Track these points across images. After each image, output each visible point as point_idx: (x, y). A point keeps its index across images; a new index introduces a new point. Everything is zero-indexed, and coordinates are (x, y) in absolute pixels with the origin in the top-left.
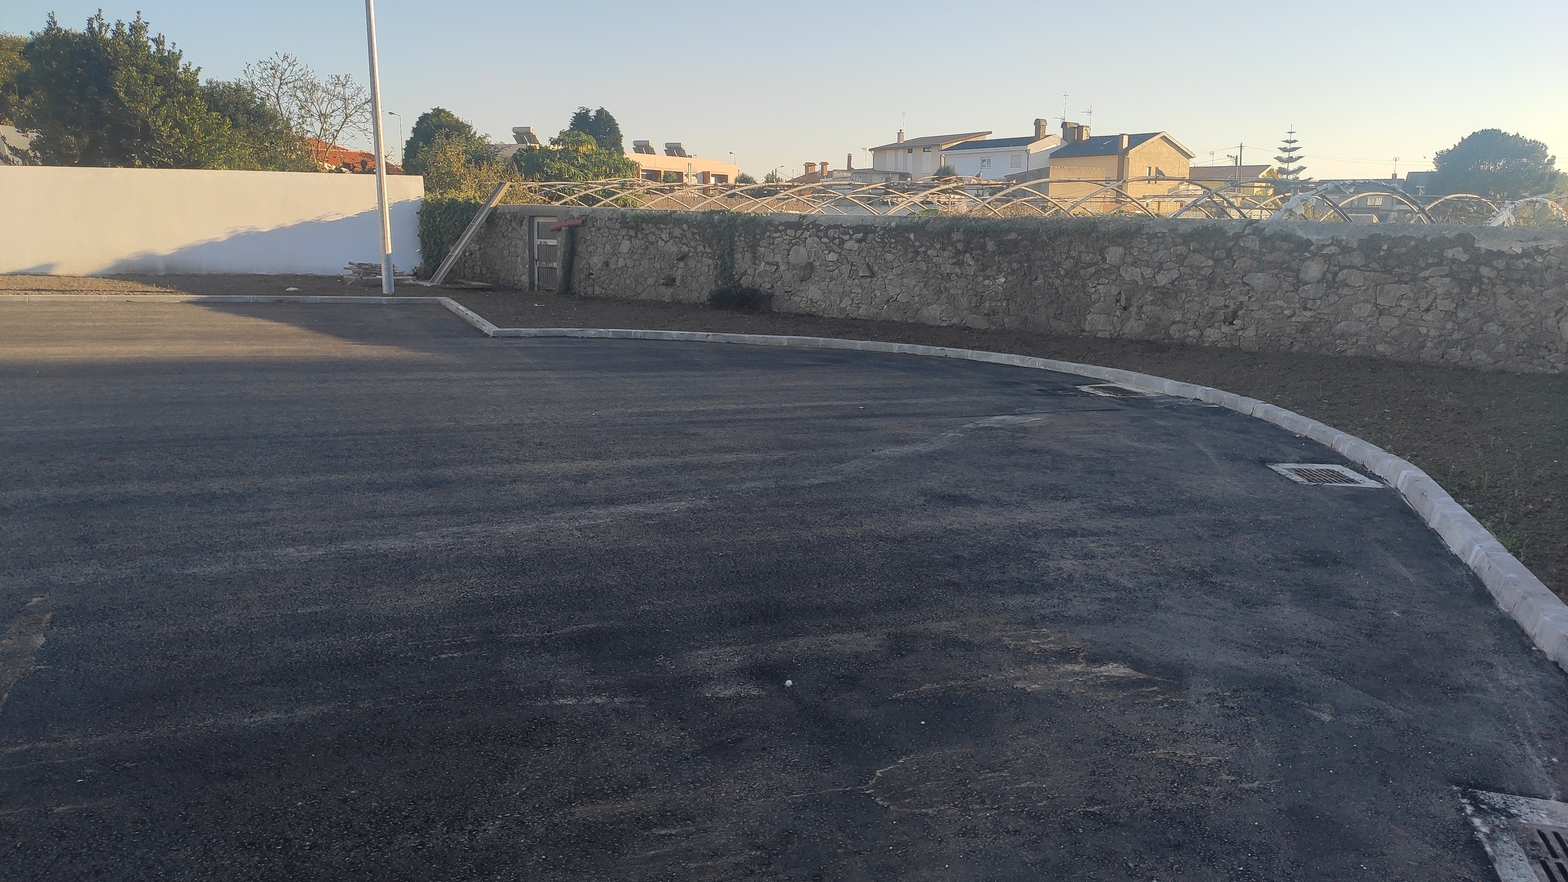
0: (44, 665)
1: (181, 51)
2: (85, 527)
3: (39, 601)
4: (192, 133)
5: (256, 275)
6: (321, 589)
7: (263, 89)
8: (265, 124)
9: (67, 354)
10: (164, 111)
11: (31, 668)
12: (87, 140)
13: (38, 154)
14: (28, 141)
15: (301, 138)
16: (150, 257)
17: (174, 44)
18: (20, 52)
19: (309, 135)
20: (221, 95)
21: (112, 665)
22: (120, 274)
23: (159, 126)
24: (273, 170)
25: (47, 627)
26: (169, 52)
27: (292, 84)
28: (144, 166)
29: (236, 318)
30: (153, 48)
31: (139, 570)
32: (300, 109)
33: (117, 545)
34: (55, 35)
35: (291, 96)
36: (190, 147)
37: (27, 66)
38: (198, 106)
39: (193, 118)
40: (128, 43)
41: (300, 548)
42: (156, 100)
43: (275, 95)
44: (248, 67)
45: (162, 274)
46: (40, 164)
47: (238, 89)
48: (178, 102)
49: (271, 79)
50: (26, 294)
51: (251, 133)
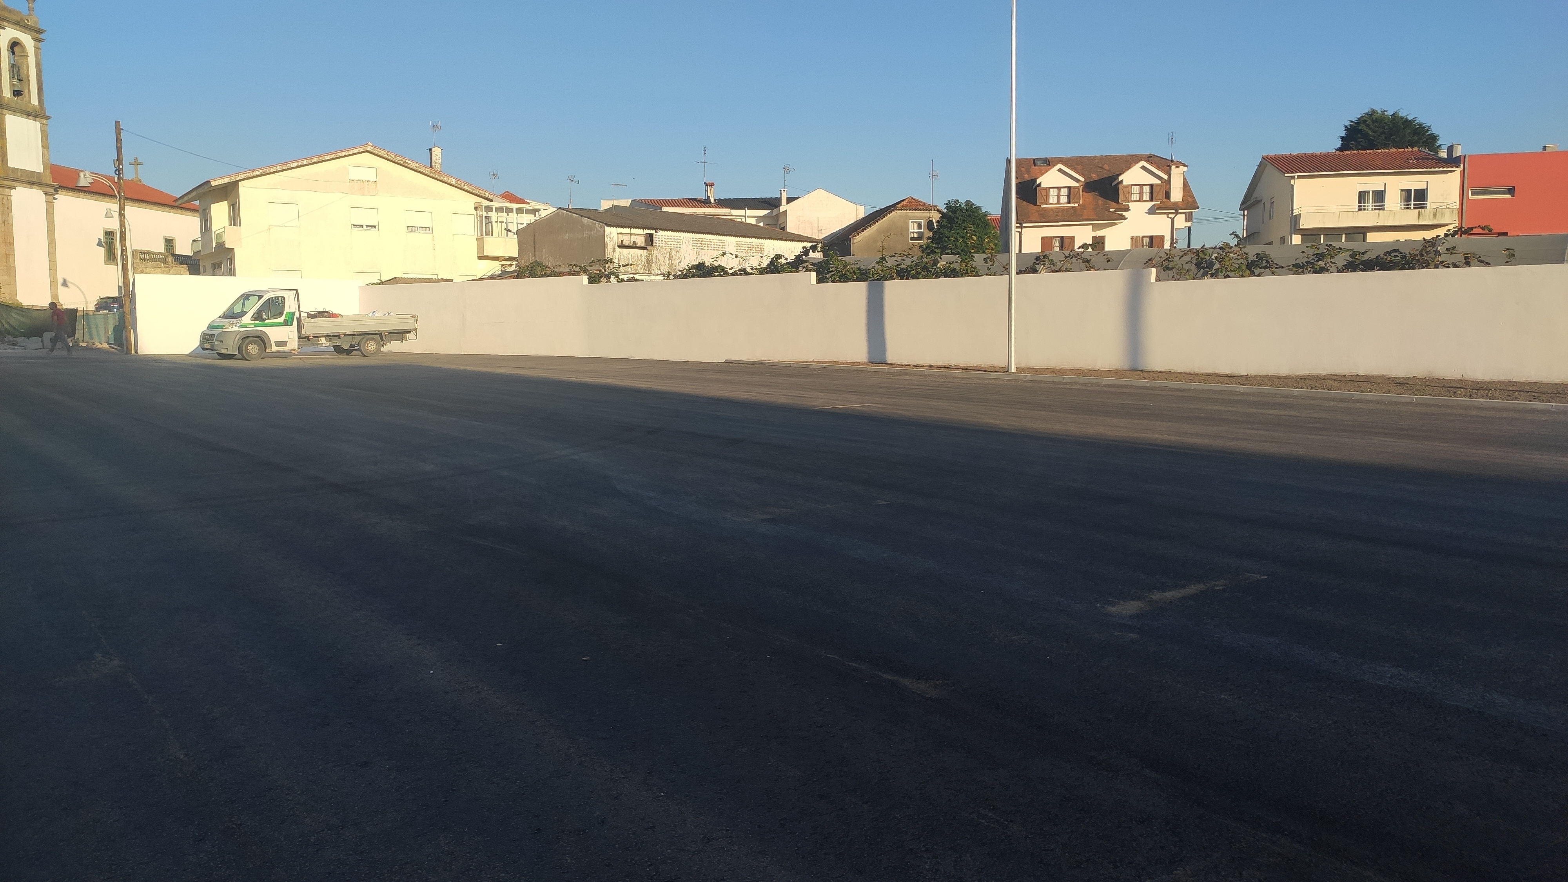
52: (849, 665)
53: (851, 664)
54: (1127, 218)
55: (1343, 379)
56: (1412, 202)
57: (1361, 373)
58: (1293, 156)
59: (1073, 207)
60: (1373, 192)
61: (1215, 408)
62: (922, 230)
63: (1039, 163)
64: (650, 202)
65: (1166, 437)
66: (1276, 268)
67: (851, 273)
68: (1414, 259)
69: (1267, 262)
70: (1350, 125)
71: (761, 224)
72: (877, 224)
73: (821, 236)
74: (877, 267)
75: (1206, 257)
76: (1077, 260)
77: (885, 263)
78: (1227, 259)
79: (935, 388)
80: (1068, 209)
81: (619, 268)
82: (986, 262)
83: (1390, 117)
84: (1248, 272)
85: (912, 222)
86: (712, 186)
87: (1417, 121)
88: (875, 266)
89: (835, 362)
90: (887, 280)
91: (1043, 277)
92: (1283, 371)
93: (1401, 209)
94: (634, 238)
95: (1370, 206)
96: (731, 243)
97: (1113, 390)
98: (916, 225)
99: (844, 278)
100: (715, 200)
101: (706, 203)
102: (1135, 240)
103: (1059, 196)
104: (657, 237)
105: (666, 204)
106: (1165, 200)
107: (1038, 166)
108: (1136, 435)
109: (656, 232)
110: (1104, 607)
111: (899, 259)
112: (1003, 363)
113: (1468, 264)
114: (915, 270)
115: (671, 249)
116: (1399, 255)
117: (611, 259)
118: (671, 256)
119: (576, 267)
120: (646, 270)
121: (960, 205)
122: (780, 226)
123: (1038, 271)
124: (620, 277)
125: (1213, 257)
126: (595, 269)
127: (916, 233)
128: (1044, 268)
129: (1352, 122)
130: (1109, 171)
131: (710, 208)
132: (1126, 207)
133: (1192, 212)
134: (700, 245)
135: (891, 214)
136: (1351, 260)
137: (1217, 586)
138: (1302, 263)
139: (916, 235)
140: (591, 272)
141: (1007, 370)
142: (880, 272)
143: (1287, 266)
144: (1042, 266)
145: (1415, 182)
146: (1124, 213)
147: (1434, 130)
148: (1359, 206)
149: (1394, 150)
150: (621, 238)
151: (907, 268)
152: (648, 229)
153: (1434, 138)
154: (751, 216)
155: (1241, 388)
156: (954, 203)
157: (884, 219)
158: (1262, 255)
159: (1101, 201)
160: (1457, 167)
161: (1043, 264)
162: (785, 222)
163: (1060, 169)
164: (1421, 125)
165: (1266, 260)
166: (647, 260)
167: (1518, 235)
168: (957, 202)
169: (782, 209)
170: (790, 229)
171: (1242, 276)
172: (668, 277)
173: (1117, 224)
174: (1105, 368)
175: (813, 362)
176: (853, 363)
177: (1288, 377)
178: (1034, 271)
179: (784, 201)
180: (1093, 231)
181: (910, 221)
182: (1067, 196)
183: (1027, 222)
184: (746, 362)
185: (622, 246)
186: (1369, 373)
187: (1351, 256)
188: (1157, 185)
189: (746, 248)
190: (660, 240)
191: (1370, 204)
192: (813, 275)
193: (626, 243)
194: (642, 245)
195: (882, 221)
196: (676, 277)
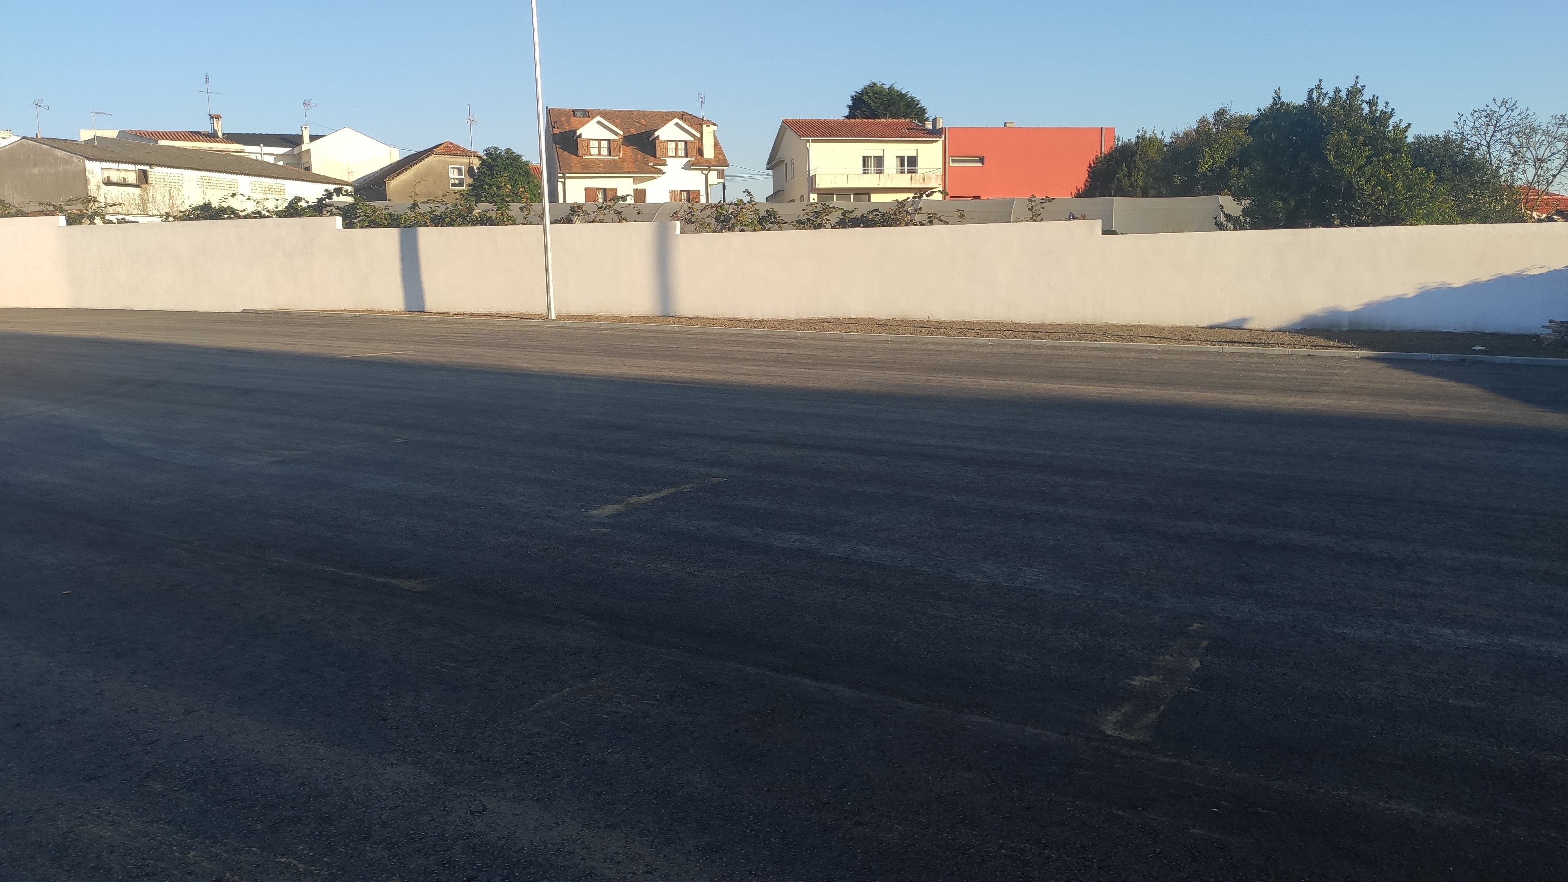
0: (1197, 688)
1: (1393, 109)
2: (1246, 566)
3: (1199, 627)
4: (1394, 189)
5: (1441, 332)
6: (1477, 682)
7: (1473, 139)
8: (1472, 175)
9: (1249, 402)
10: (1368, 170)
11: (1186, 688)
12: (1293, 204)
13: (1248, 220)
14: (1241, 208)
15: (1511, 187)
16: (1336, 313)
17: (1387, 103)
18: (1245, 129)
19: (1520, 183)
20: (1428, 150)
21: (1255, 705)
22: (1305, 329)
23: (1362, 185)
24: (1474, 223)
25: (1203, 652)
26: (1381, 112)
27: (1507, 130)
28: (1342, 225)
29: (1415, 376)
30: (1366, 109)
31: (1290, 618)
32: (1513, 156)
33: (1273, 589)
34: (1278, 109)
35: (1504, 143)
36: (1390, 204)
37: (1249, 140)
38: (1403, 162)
39: (1397, 176)
40: (1343, 108)
41: (1459, 631)
42: (1362, 160)
43: (1485, 144)
44: (1460, 118)
45: (1346, 329)
46: (1248, 228)
47: (1447, 141)
48: (1384, 161)
49: (1484, 128)
50: (1221, 345)
51: (1455, 185)
52: (344, 575)
53: (346, 573)
54: (665, 173)
55: (838, 322)
56: (906, 168)
57: (853, 316)
58: (809, 122)
59: (613, 160)
60: (874, 157)
61: (730, 348)
62: (463, 177)
63: (578, 114)
64: (142, 134)
65: (681, 374)
66: (783, 223)
67: (381, 219)
68: (890, 217)
69: (775, 218)
70: (856, 96)
71: (281, 163)
72: (414, 168)
73: (352, 179)
74: (409, 213)
75: (724, 212)
76: (609, 212)
77: (418, 209)
78: (741, 214)
79: (473, 335)
80: (609, 161)
81: (105, 208)
82: (522, 211)
83: (888, 90)
84: (759, 226)
85: (451, 168)
86: (218, 119)
87: (910, 95)
88: (407, 212)
89: (370, 311)
90: (420, 226)
91: (578, 228)
92: (792, 316)
93: (897, 172)
94: (123, 174)
95: (873, 170)
96: (244, 183)
97: (645, 334)
98: (456, 171)
99: (374, 224)
100: (223, 134)
101: (212, 137)
102: (674, 194)
103: (599, 148)
104: (152, 173)
105: (167, 137)
106: (698, 157)
107: (578, 117)
108: (655, 373)
109: (151, 168)
110: (587, 511)
111: (432, 205)
112: (544, 311)
113: (931, 222)
114: (450, 217)
115: (171, 188)
116: (880, 214)
117: (94, 198)
118: (171, 195)
119: (49, 206)
120: (141, 211)
121: (500, 153)
122: (304, 166)
123: (573, 221)
124: (107, 218)
125: (729, 212)
126: (75, 209)
127: (457, 179)
128: (579, 218)
129: (857, 92)
130: (646, 126)
131: (218, 142)
132: (664, 162)
133: (723, 169)
134: (209, 185)
135: (428, 159)
136: (842, 217)
137: (685, 488)
138: (804, 219)
139: (457, 182)
140: (69, 212)
141: (547, 317)
142: (413, 218)
143: (792, 222)
144: (577, 216)
145: (907, 149)
146: (662, 168)
147: (923, 104)
148: (864, 170)
149: (890, 120)
150: (107, 174)
151: (440, 215)
152: (141, 164)
153: (923, 111)
154: (269, 154)
155: (755, 331)
156: (493, 150)
157: (421, 163)
158: (771, 211)
159: (640, 155)
160: (940, 138)
161: (577, 215)
162: (309, 162)
163: (599, 121)
164: (912, 98)
165: (774, 216)
166: (142, 200)
167: (988, 199)
168: (496, 149)
169: (304, 147)
170: (315, 169)
171: (754, 230)
172: (166, 219)
173: (656, 178)
174: (640, 315)
175: (345, 310)
176: (389, 312)
177: (795, 321)
178: (569, 221)
179: (306, 139)
180: (634, 184)
181: (450, 166)
182: (608, 148)
183: (569, 172)
184: (267, 312)
185: (108, 183)
186: (859, 317)
187: (843, 214)
188: (691, 142)
189: (264, 189)
190: (157, 177)
191: (872, 168)
192: (339, 219)
193: (114, 179)
194: (135, 182)
195: (418, 165)
196: (176, 218)
